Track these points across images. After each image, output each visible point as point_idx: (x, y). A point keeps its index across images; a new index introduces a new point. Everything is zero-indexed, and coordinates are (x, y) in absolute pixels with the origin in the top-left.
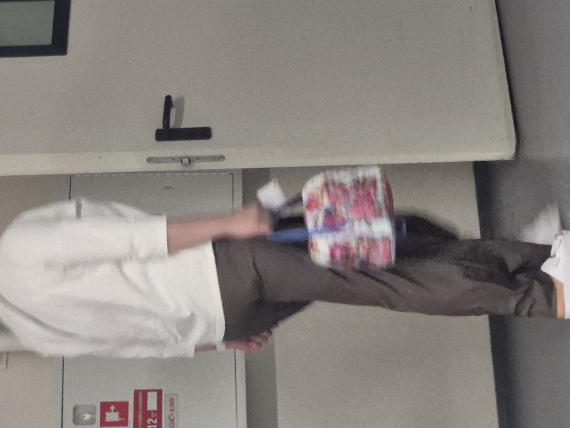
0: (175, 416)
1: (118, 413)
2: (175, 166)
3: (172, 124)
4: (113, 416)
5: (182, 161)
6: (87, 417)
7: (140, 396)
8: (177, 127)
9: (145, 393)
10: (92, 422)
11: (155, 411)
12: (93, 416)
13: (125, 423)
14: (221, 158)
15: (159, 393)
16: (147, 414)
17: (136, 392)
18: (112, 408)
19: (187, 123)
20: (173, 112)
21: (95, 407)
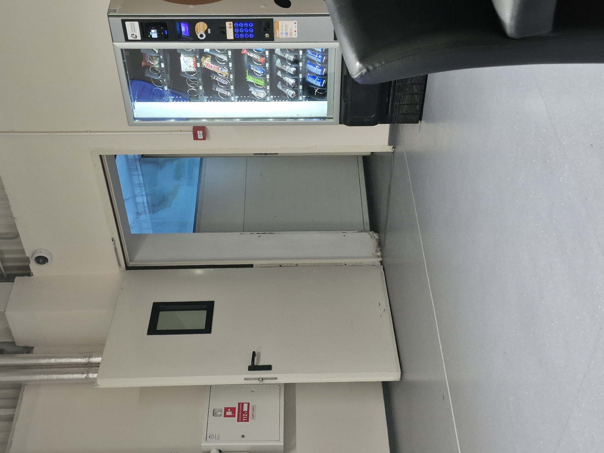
0: (255, 414)
1: (231, 412)
2: (257, 382)
3: (255, 364)
4: (229, 413)
5: (259, 380)
6: (219, 413)
7: (241, 405)
8: (257, 365)
9: (243, 404)
10: (221, 415)
11: (246, 411)
12: (221, 413)
13: (234, 416)
14: (276, 378)
15: (249, 404)
16: (243, 412)
17: (239, 404)
18: (229, 410)
19: (261, 363)
20: (256, 358)
21: (222, 410)
